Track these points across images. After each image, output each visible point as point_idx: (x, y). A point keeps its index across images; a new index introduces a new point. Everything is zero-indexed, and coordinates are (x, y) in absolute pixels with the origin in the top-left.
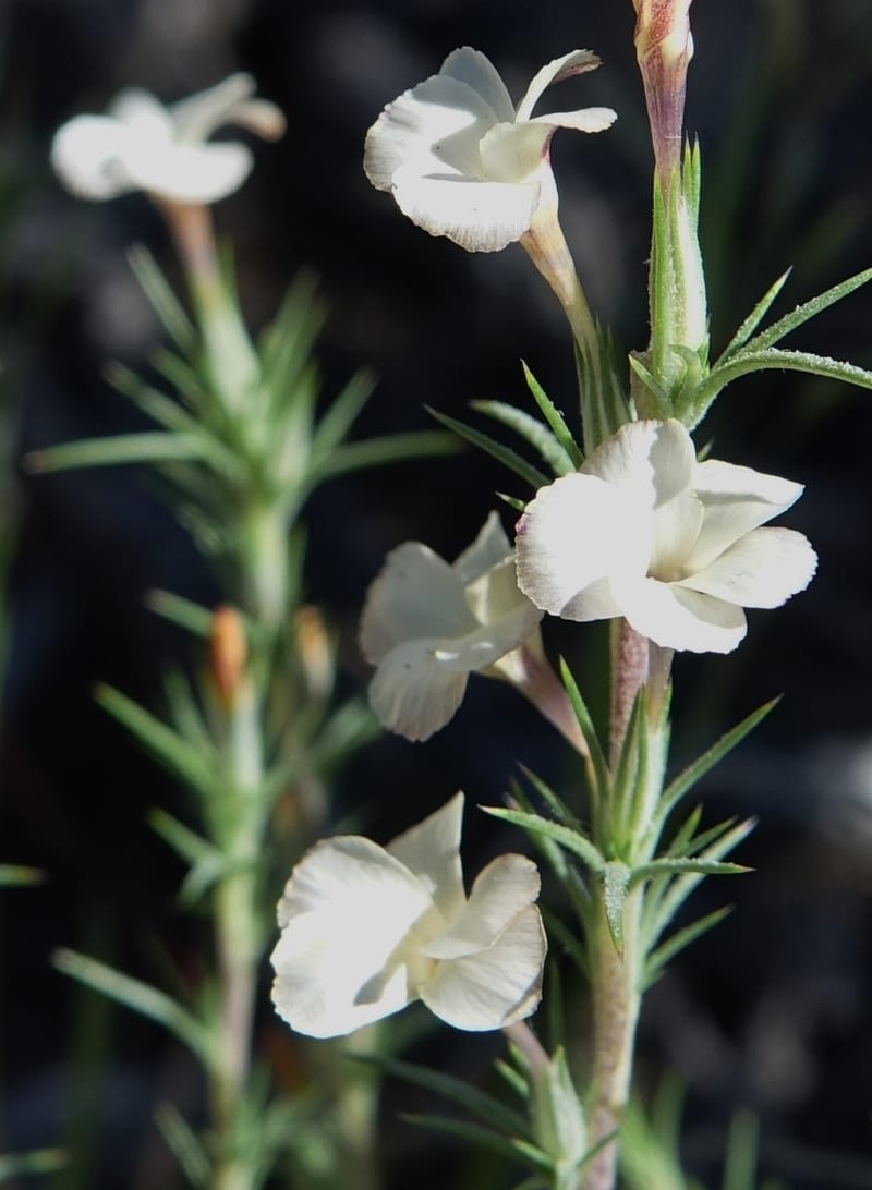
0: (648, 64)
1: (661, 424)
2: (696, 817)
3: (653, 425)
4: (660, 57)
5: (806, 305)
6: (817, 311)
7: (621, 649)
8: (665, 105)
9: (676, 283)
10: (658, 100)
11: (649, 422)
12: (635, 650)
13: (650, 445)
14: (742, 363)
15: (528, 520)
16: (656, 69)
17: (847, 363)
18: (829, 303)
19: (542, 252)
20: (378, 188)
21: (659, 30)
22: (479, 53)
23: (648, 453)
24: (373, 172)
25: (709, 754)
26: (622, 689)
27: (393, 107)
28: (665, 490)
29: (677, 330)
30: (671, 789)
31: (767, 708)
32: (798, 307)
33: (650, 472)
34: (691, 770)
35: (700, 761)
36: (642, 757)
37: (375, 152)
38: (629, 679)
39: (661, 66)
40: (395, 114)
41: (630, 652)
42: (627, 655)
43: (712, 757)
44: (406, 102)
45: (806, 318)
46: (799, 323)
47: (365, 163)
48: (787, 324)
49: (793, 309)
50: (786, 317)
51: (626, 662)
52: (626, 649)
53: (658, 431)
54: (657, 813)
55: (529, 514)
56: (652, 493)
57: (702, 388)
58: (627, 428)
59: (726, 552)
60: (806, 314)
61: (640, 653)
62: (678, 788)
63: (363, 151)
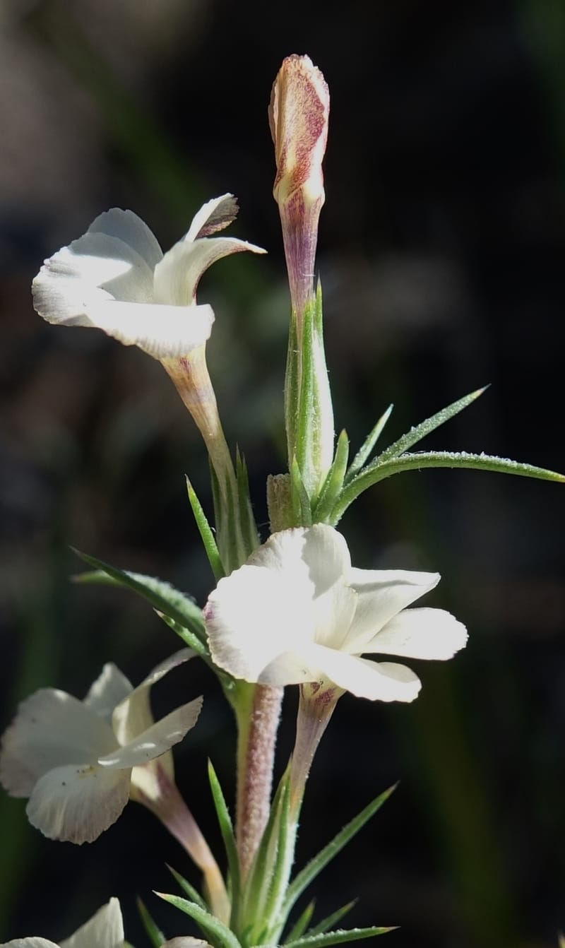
0: (289, 207)
1: (307, 530)
2: (309, 912)
3: (300, 532)
4: (301, 198)
5: (420, 425)
6: (430, 431)
7: (249, 758)
8: (303, 245)
9: (314, 405)
10: (297, 241)
11: (296, 530)
12: (263, 758)
13: (301, 547)
14: (379, 469)
15: (212, 606)
16: (298, 210)
17: (483, 454)
18: (439, 423)
19: (192, 385)
20: (52, 322)
21: (300, 174)
22: (128, 212)
23: (301, 554)
24: (45, 311)
25: (333, 844)
26: (250, 796)
27: (51, 261)
28: (322, 582)
29: (315, 448)
30: (296, 882)
31: (386, 795)
32: (413, 428)
33: (306, 569)
34: (315, 861)
35: (323, 853)
36: (281, 846)
37: (45, 295)
38: (256, 785)
39: (302, 207)
40: (55, 266)
41: (258, 761)
42: (256, 763)
43: (336, 845)
44: (63, 256)
45: (421, 437)
46: (415, 441)
47: (35, 305)
48: (408, 440)
49: (409, 430)
50: (404, 437)
51: (255, 770)
52: (254, 758)
53: (305, 536)
54: (284, 904)
55: (213, 602)
56: (311, 587)
57: (339, 498)
58: (276, 537)
59: (382, 630)
60: (420, 433)
61: (266, 761)
62: (304, 879)
63: (31, 296)
